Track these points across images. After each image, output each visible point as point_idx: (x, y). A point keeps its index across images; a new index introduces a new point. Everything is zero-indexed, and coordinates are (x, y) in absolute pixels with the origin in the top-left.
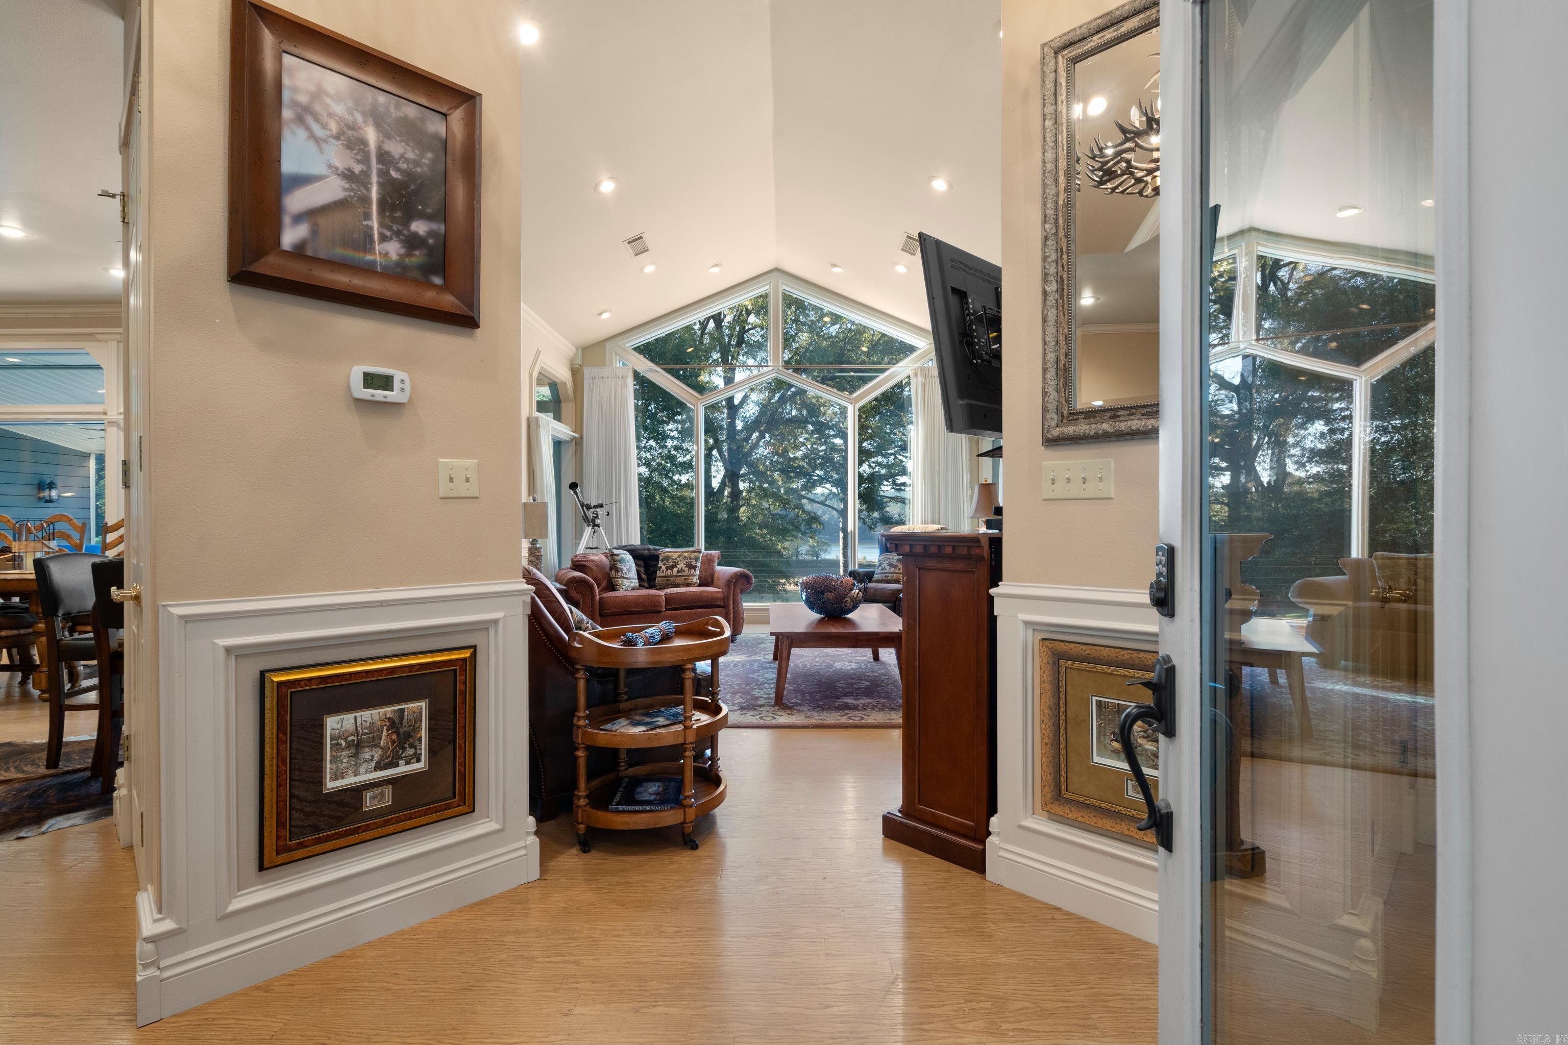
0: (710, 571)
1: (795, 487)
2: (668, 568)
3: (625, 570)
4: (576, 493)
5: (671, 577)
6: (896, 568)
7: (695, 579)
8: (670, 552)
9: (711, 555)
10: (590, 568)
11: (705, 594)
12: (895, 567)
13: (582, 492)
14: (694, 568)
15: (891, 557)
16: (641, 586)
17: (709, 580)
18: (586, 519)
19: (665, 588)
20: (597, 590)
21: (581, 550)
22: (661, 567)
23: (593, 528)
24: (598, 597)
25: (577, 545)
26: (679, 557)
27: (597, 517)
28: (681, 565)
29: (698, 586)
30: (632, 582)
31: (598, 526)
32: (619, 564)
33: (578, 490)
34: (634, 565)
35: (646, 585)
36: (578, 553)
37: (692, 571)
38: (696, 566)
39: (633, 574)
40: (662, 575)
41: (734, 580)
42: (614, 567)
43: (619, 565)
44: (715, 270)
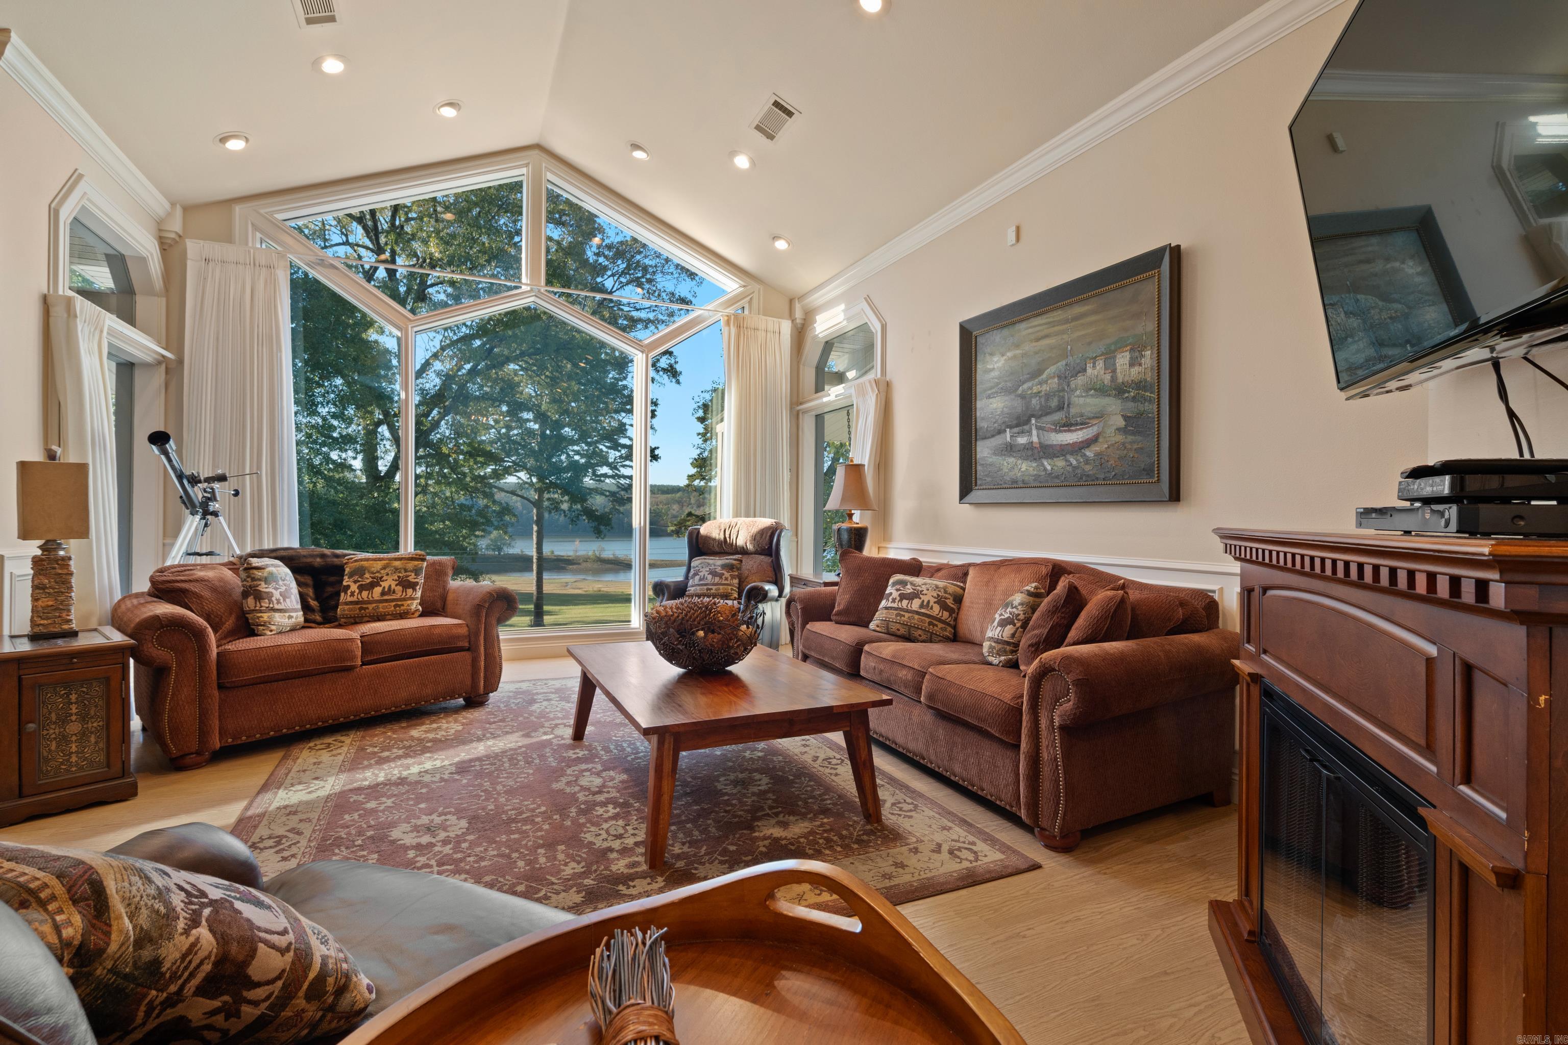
0: (440, 590)
1: (482, 474)
2: (362, 588)
3: (276, 595)
4: (166, 453)
5: (369, 602)
6: (721, 578)
7: (415, 605)
8: (367, 560)
9: (440, 563)
10: (195, 593)
11: (437, 631)
12: (720, 576)
13: (179, 452)
14: (413, 586)
15: (711, 562)
16: (309, 623)
17: (439, 605)
18: (188, 502)
19: (356, 623)
20: (212, 637)
21: (176, 557)
22: (348, 587)
23: (203, 518)
24: (214, 651)
25: (166, 548)
26: (384, 568)
27: (213, 498)
28: (389, 582)
29: (421, 616)
30: (290, 617)
31: (215, 514)
32: (263, 584)
33: (171, 446)
34: (294, 585)
35: (318, 618)
36: (168, 563)
37: (410, 591)
38: (417, 584)
39: (294, 601)
40: (349, 599)
41: (487, 605)
42: (252, 591)
43: (263, 587)
44: (449, 112)
